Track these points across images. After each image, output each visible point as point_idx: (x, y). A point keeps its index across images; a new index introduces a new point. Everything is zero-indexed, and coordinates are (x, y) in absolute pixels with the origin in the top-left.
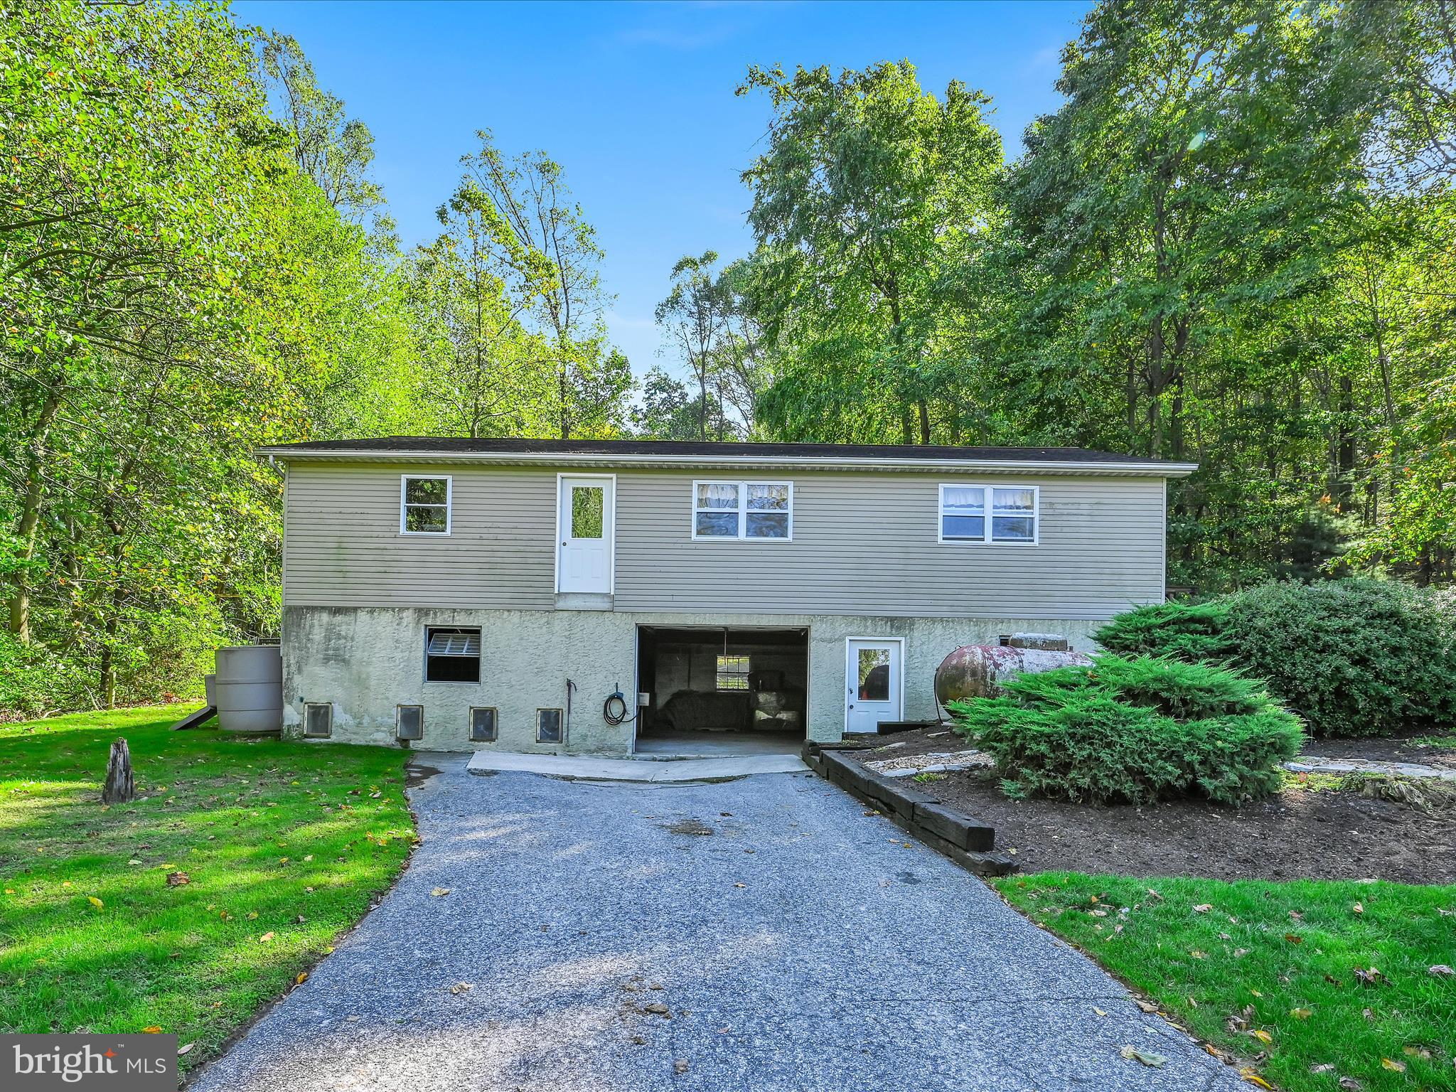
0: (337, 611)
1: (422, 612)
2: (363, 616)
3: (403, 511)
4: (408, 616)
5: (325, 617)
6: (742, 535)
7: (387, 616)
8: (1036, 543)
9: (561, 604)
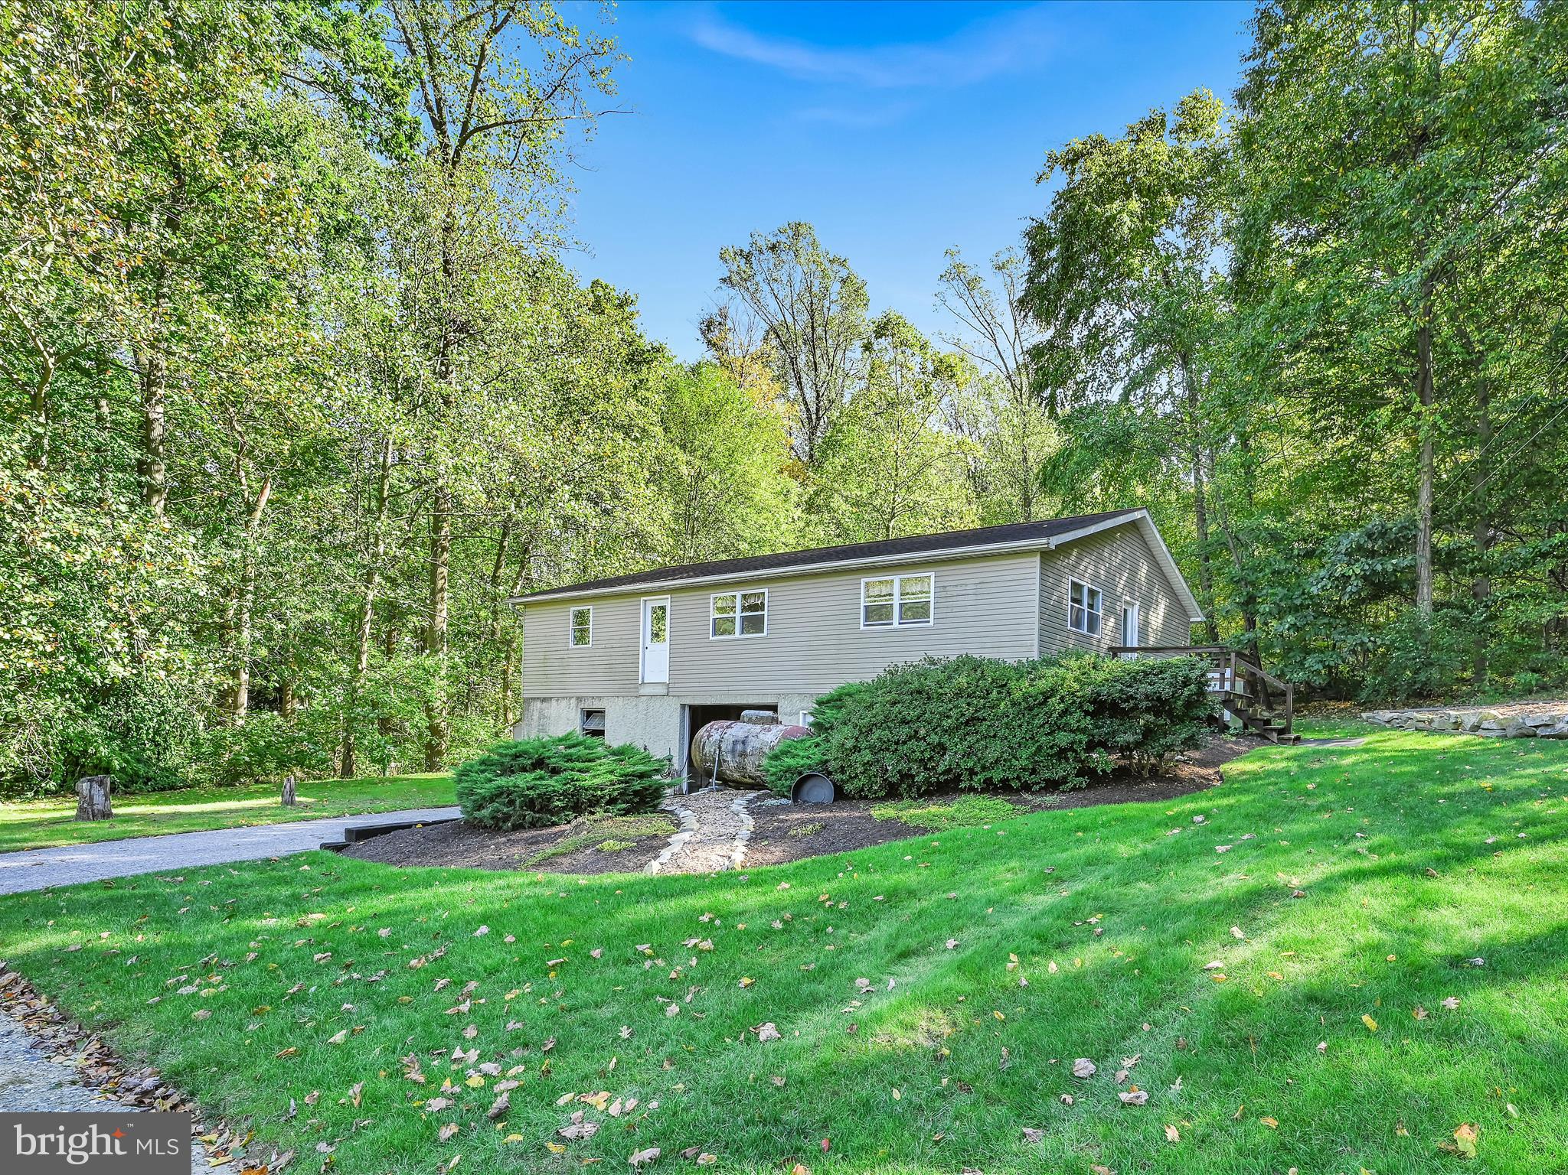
0: (544, 700)
1: (579, 699)
2: (554, 702)
3: (571, 633)
4: (573, 701)
5: (538, 704)
6: (737, 635)
7: (564, 703)
8: (931, 623)
9: (643, 691)
